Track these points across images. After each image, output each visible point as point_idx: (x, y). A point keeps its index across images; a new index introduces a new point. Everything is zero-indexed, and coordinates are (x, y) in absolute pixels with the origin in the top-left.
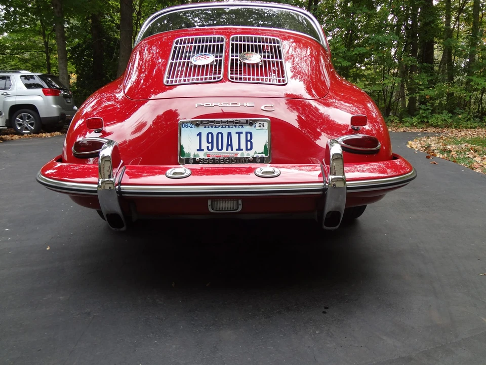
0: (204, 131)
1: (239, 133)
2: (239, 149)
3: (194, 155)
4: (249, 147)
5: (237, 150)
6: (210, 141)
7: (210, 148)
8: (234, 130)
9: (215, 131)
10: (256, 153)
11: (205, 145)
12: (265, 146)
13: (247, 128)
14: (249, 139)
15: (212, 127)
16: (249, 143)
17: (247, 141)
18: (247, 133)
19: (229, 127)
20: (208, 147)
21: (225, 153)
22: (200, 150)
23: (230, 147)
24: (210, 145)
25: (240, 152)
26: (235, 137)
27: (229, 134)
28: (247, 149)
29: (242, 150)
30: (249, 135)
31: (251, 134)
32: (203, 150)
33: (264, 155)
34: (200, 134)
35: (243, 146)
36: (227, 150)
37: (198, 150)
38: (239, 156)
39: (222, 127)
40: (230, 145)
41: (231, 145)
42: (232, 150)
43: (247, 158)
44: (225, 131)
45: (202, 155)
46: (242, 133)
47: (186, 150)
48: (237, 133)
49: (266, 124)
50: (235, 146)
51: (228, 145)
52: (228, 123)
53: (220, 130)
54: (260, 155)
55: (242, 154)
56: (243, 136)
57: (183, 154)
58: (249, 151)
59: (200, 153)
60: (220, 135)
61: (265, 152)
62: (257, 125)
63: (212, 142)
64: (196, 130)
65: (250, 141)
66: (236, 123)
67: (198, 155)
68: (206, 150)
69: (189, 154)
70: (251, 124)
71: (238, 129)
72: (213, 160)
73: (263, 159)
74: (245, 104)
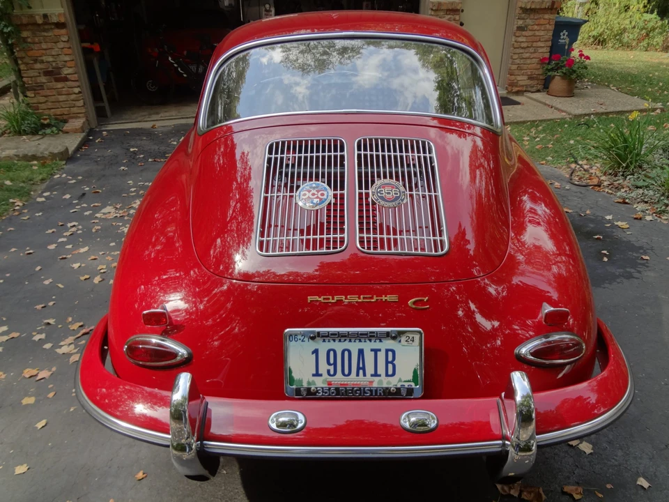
0: (323, 347)
1: (376, 351)
2: (376, 374)
3: (309, 383)
4: (390, 372)
5: (372, 375)
6: (332, 361)
7: (332, 373)
8: (367, 346)
9: (339, 346)
10: (400, 380)
11: (324, 367)
12: (415, 372)
13: (389, 344)
14: (390, 359)
15: (334, 341)
16: (390, 366)
17: (387, 362)
18: (387, 351)
19: (360, 341)
20: (328, 371)
21: (354, 380)
22: (317, 374)
23: (361, 372)
24: (332, 368)
25: (376, 379)
26: (369, 357)
27: (361, 352)
28: (387, 375)
29: (380, 376)
30: (390, 354)
31: (393, 352)
32: (321, 375)
33: (413, 384)
34: (316, 352)
35: (381, 370)
36: (358, 375)
37: (314, 375)
38: (375, 385)
39: (350, 341)
40: (361, 368)
41: (364, 369)
42: (365, 375)
43: (387, 388)
44: (354, 347)
45: (319, 383)
46: (380, 350)
47: (296, 375)
48: (372, 350)
49: (417, 337)
50: (370, 369)
51: (358, 368)
52: (359, 337)
53: (346, 345)
54: (406, 385)
55: (380, 382)
56: (381, 356)
57: (292, 381)
58: (390, 378)
59: (317, 379)
60: (346, 353)
61: (415, 379)
62: (403, 339)
63: (335, 364)
64: (312, 345)
65: (392, 363)
66: (371, 337)
67: (314, 383)
68: (325, 375)
69: (301, 381)
70: (394, 338)
71: (376, 345)
72: (337, 389)
73: (410, 391)
74: (384, 298)
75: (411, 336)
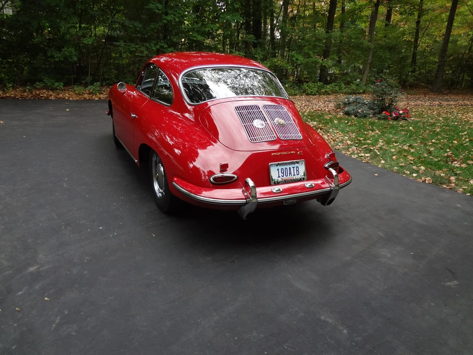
0: (280, 168)
1: (294, 167)
3: (277, 180)
4: (298, 174)
7: (283, 176)
8: (291, 166)
9: (284, 167)
10: (301, 176)
11: (281, 174)
12: (304, 173)
13: (296, 165)
14: (297, 170)
15: (283, 165)
16: (298, 172)
18: (296, 167)
21: (289, 177)
22: (279, 177)
25: (294, 176)
26: (292, 169)
27: (290, 168)
31: (298, 167)
34: (278, 170)
35: (295, 174)
38: (294, 178)
39: (287, 165)
40: (290, 173)
42: (291, 175)
43: (297, 179)
44: (288, 167)
45: (280, 179)
47: (273, 178)
49: (303, 162)
50: (293, 174)
52: (289, 164)
53: (286, 167)
55: (296, 177)
56: (295, 169)
57: (272, 180)
58: (298, 176)
60: (286, 169)
61: (304, 175)
62: (300, 163)
63: (283, 173)
64: (276, 168)
66: (292, 163)
68: (281, 177)
69: (275, 180)
70: (298, 163)
71: (293, 166)
72: (285, 181)
73: (304, 178)
74: (292, 152)
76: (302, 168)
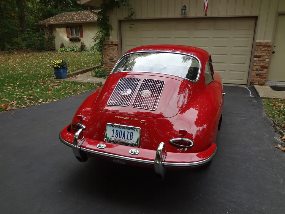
0: (115, 129)
1: (128, 132)
2: (127, 139)
3: (110, 139)
4: (131, 139)
5: (126, 139)
6: (117, 134)
7: (116, 137)
8: (126, 131)
9: (119, 130)
10: (133, 142)
11: (115, 135)
12: (137, 140)
13: (131, 131)
14: (131, 135)
15: (118, 128)
16: (131, 137)
17: (131, 136)
18: (131, 133)
20: (116, 136)
21: (122, 139)
22: (113, 136)
24: (117, 135)
25: (127, 140)
26: (126, 134)
27: (124, 132)
28: (130, 139)
30: (132, 133)
32: (114, 137)
33: (136, 143)
34: (113, 130)
35: (129, 138)
36: (123, 138)
37: (112, 137)
38: (127, 142)
40: (124, 137)
42: (124, 139)
43: (130, 143)
44: (123, 130)
45: (113, 139)
46: (129, 132)
47: (108, 136)
48: (127, 132)
49: (139, 130)
50: (126, 137)
51: (123, 137)
52: (124, 128)
53: (121, 129)
54: (135, 143)
55: (128, 141)
56: (129, 134)
57: (106, 137)
58: (131, 141)
59: (113, 138)
60: (121, 132)
61: (137, 142)
62: (136, 130)
63: (118, 134)
64: (112, 128)
65: (132, 136)
66: (127, 128)
67: (112, 139)
68: (115, 137)
69: (108, 138)
70: (133, 129)
71: (128, 131)
72: (117, 141)
73: (135, 145)
74: (134, 119)
75: (138, 129)
76: (136, 136)
